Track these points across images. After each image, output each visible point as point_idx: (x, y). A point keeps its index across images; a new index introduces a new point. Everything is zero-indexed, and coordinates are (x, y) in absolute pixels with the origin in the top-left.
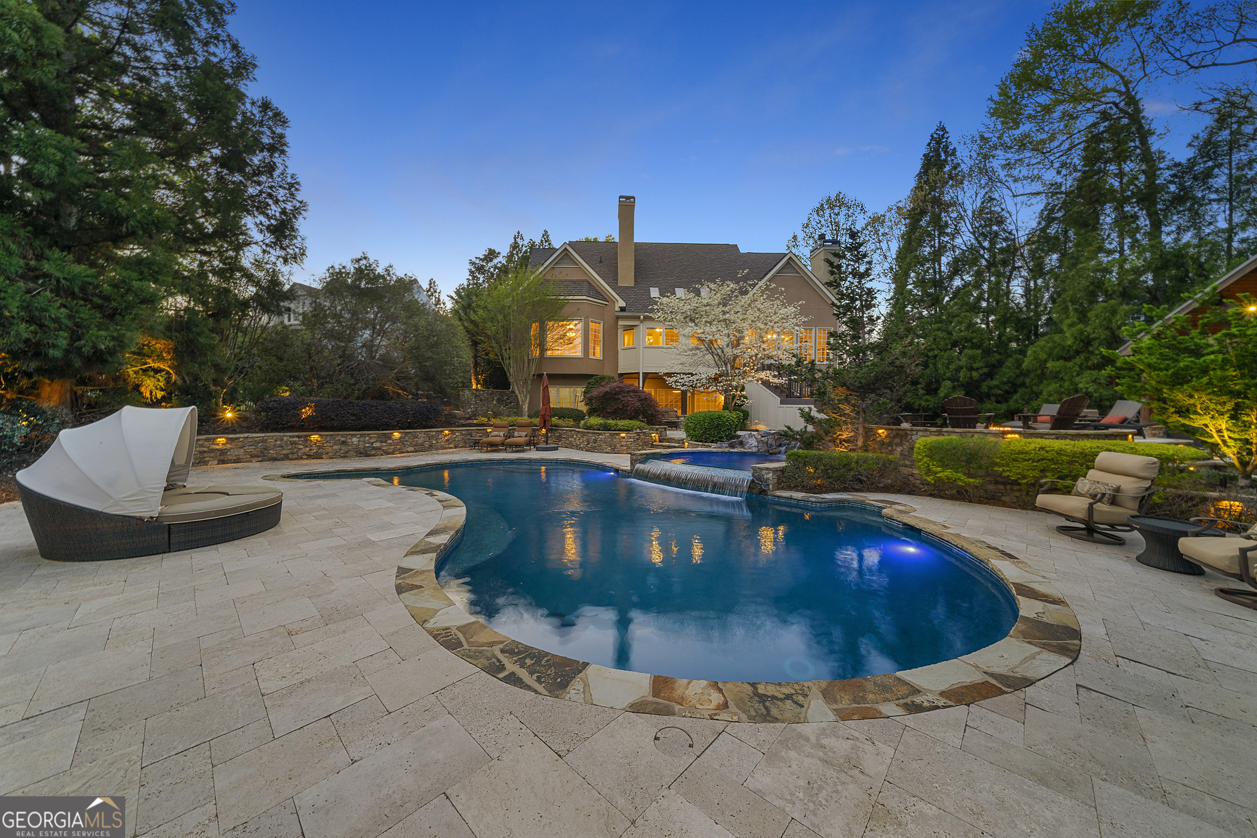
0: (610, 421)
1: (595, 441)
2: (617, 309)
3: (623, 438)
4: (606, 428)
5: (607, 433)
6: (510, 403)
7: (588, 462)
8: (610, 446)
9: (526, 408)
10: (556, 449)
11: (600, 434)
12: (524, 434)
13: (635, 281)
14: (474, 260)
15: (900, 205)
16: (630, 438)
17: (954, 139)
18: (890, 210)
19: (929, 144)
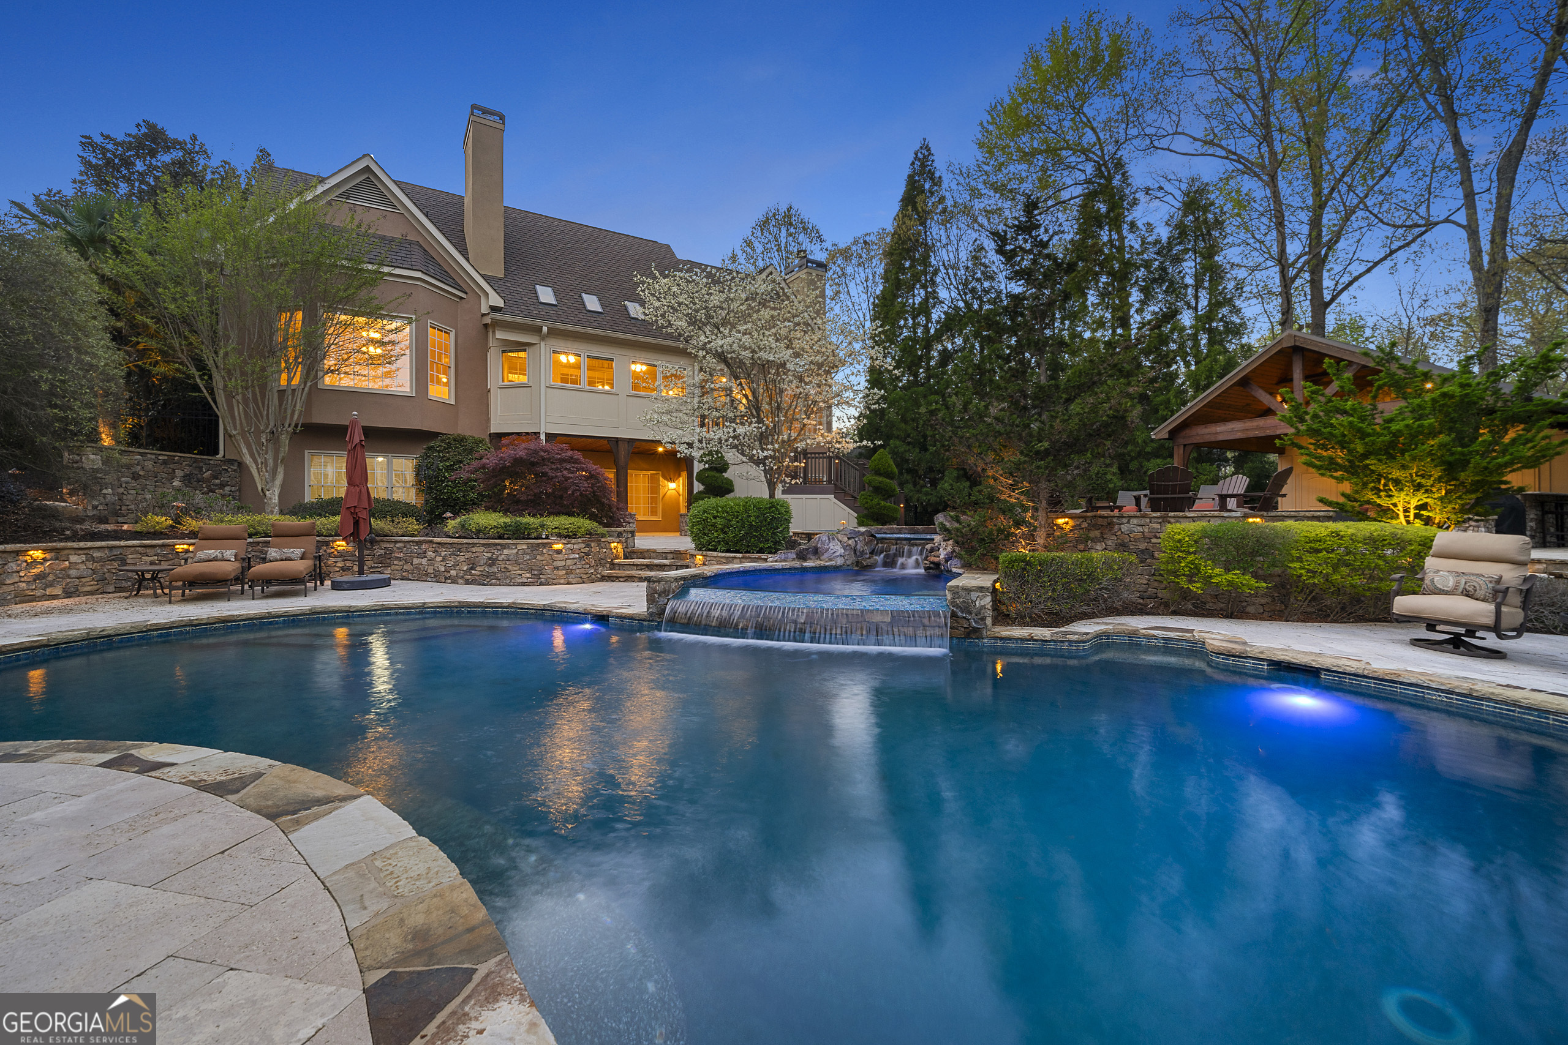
0: (527, 520)
1: (492, 562)
2: (484, 309)
3: (559, 552)
4: (519, 533)
5: (523, 545)
6: (222, 486)
7: (509, 606)
8: (531, 570)
9: (274, 496)
10: (385, 583)
11: (504, 547)
12: (299, 552)
13: (506, 269)
14: (98, 139)
15: (868, 239)
16: (573, 551)
17: (940, 165)
18: (856, 242)
19: (913, 164)
